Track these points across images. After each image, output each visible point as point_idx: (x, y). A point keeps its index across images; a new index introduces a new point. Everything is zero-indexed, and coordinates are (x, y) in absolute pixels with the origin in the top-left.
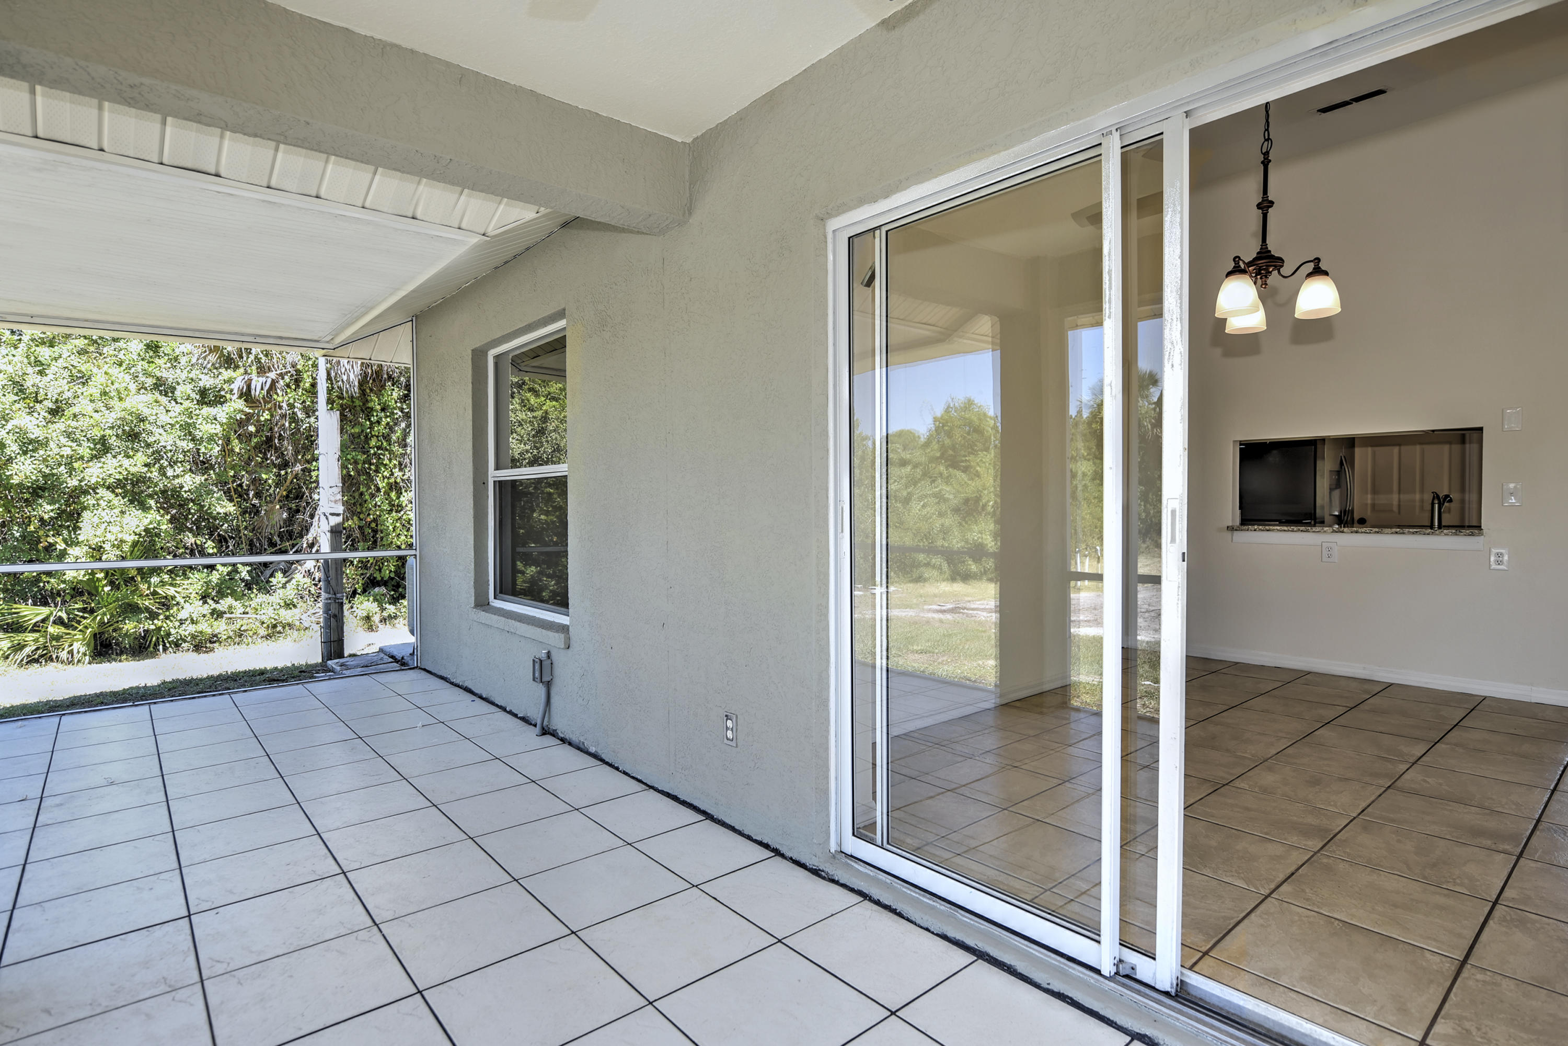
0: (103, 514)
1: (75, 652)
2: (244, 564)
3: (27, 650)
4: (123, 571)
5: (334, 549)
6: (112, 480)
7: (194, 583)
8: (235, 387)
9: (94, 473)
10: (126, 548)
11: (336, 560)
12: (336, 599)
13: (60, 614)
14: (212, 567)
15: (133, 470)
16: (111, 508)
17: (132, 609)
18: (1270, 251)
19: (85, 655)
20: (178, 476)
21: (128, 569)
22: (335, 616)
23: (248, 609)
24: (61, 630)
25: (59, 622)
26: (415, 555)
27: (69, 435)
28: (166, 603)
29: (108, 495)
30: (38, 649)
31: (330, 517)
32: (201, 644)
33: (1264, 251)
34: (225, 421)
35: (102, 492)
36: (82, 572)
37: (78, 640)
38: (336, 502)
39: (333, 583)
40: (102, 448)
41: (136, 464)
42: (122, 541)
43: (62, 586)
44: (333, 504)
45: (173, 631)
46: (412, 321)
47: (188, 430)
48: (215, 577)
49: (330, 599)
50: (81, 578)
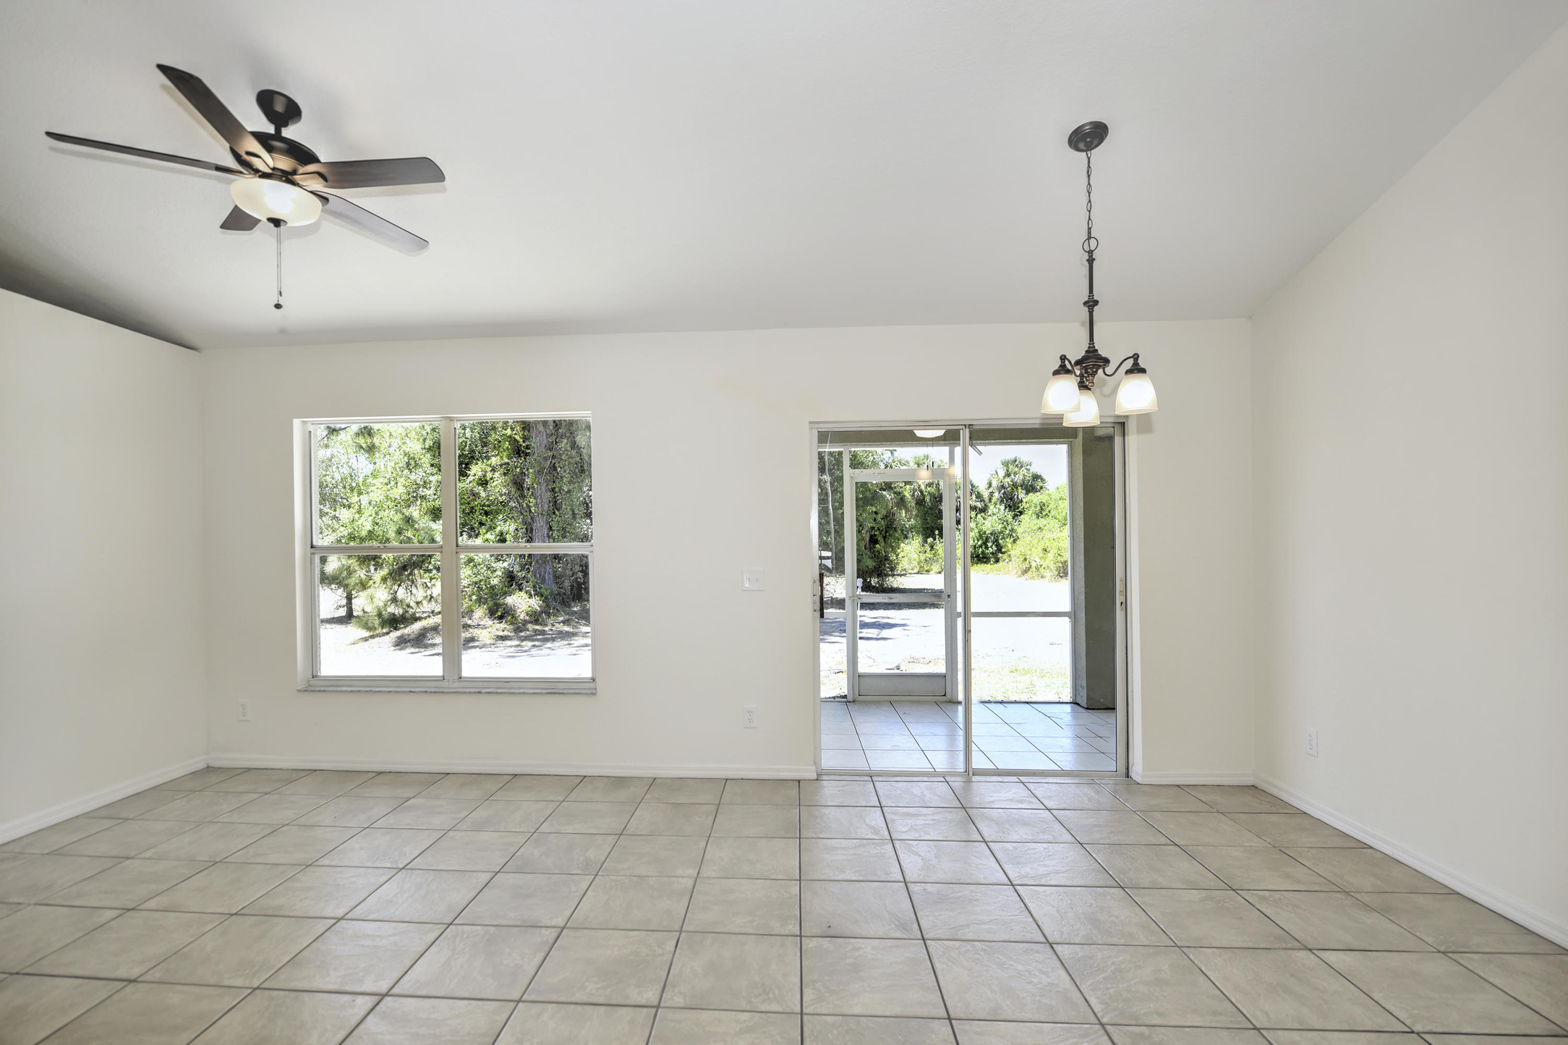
18: (1097, 350)
33: (1091, 350)
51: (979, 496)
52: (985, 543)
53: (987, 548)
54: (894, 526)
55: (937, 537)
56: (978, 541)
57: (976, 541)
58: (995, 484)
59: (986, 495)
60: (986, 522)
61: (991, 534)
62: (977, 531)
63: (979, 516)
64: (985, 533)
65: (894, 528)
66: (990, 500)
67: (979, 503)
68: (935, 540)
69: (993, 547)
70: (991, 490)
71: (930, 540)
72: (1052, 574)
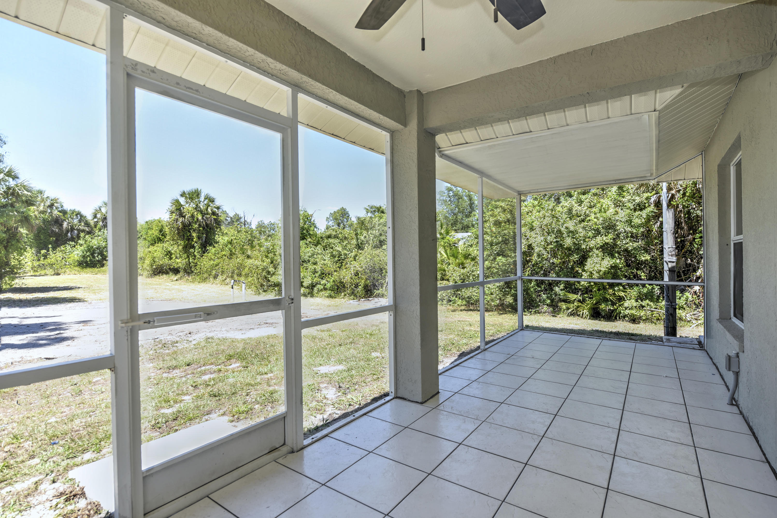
0: (595, 259)
1: (584, 313)
2: (657, 285)
3: (570, 310)
4: (602, 283)
5: (670, 280)
6: (599, 246)
7: (634, 292)
8: (652, 200)
9: (592, 243)
10: (601, 273)
11: (672, 285)
12: (672, 305)
13: (579, 298)
14: (644, 286)
15: (607, 241)
16: (598, 256)
17: (606, 300)
19: (588, 315)
20: (627, 243)
21: (603, 282)
22: (671, 314)
23: (658, 307)
24: (580, 304)
25: (579, 301)
26: (704, 286)
27: (584, 228)
28: (621, 299)
29: (597, 252)
30: (573, 310)
31: (669, 264)
32: (634, 320)
34: (645, 217)
35: (595, 250)
36: (586, 283)
37: (586, 309)
38: (672, 255)
39: (670, 297)
40: (598, 232)
41: (608, 239)
42: (600, 271)
43: (581, 287)
44: (670, 257)
45: (622, 312)
46: (702, 154)
47: (629, 222)
48: (645, 290)
49: (669, 305)
50: (585, 284)
51: (87, 224)
52: (92, 254)
53: (94, 257)
54: (17, 238)
55: (50, 249)
56: (87, 252)
57: (85, 253)
58: (99, 216)
59: (92, 223)
60: (93, 241)
61: (97, 248)
62: (85, 246)
63: (87, 236)
64: (92, 247)
65: (17, 240)
66: (95, 226)
67: (86, 228)
68: (48, 251)
69: (99, 256)
70: (96, 220)
71: (43, 252)
72: (149, 273)
